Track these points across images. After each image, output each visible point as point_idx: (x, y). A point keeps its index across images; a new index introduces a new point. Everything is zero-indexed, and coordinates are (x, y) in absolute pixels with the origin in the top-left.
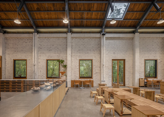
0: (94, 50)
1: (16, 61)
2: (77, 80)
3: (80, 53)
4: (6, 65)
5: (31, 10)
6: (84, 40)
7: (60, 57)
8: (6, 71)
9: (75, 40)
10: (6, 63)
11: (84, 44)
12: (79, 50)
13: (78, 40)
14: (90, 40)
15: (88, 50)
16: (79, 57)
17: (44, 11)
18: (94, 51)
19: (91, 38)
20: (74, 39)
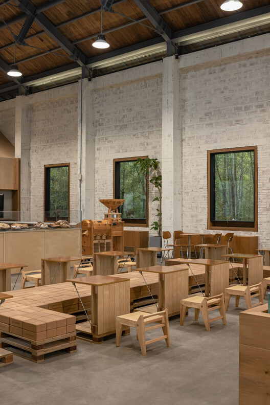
0: (261, 106)
1: (51, 170)
2: (202, 232)
3: (211, 124)
4: (30, 184)
5: (58, 21)
6: (222, 70)
7: (150, 147)
8: (31, 200)
9: (192, 77)
10: (30, 175)
11: (225, 88)
12: (206, 115)
13: (203, 74)
14: (245, 66)
15: (240, 109)
16: (206, 142)
17: (84, 14)
18: (263, 111)
19: (248, 56)
20: (189, 75)
